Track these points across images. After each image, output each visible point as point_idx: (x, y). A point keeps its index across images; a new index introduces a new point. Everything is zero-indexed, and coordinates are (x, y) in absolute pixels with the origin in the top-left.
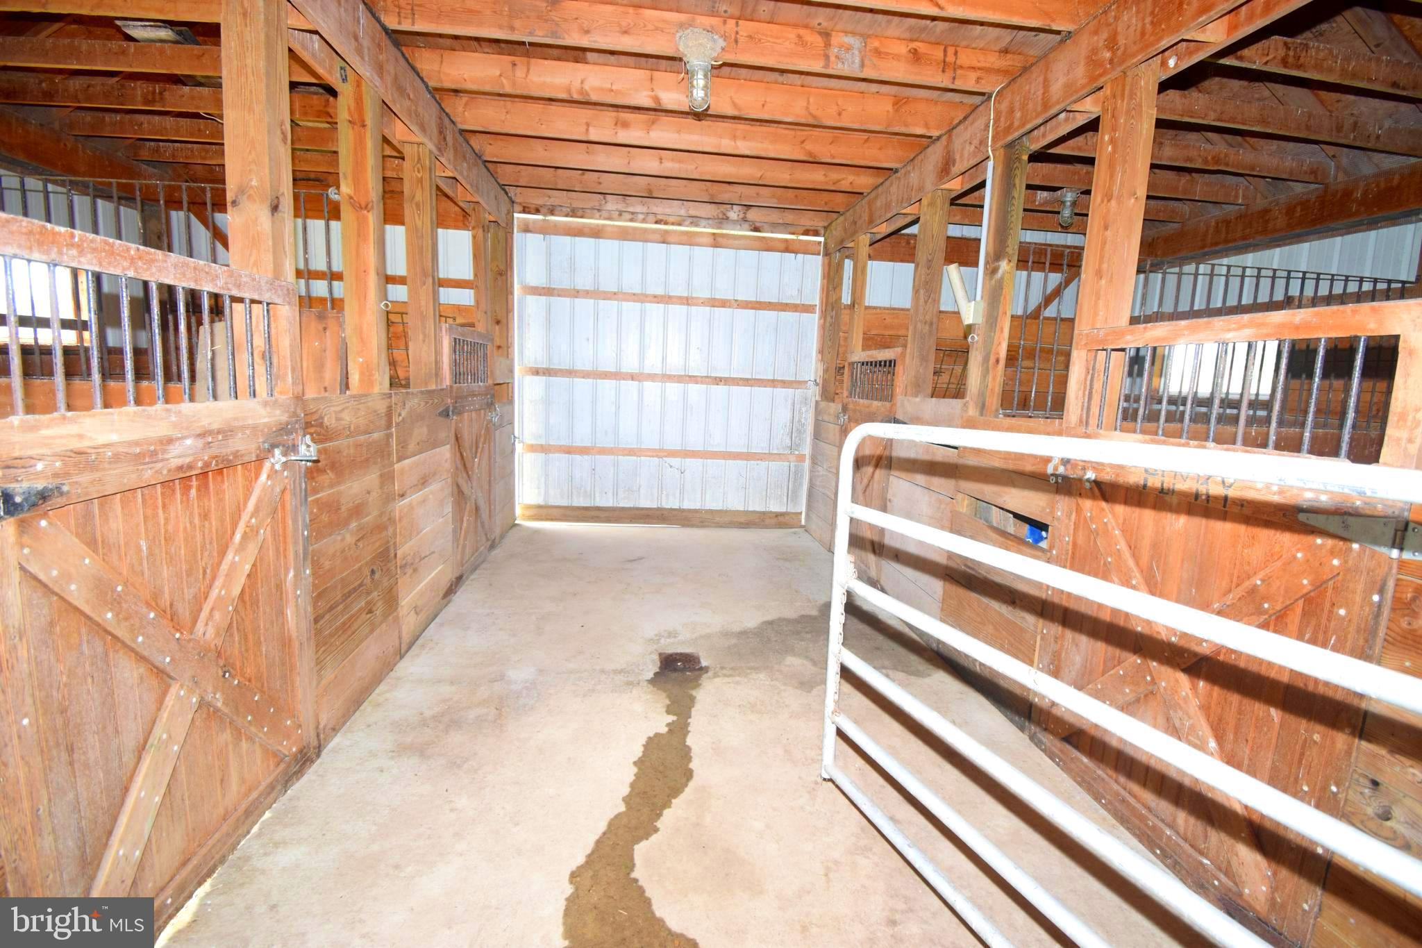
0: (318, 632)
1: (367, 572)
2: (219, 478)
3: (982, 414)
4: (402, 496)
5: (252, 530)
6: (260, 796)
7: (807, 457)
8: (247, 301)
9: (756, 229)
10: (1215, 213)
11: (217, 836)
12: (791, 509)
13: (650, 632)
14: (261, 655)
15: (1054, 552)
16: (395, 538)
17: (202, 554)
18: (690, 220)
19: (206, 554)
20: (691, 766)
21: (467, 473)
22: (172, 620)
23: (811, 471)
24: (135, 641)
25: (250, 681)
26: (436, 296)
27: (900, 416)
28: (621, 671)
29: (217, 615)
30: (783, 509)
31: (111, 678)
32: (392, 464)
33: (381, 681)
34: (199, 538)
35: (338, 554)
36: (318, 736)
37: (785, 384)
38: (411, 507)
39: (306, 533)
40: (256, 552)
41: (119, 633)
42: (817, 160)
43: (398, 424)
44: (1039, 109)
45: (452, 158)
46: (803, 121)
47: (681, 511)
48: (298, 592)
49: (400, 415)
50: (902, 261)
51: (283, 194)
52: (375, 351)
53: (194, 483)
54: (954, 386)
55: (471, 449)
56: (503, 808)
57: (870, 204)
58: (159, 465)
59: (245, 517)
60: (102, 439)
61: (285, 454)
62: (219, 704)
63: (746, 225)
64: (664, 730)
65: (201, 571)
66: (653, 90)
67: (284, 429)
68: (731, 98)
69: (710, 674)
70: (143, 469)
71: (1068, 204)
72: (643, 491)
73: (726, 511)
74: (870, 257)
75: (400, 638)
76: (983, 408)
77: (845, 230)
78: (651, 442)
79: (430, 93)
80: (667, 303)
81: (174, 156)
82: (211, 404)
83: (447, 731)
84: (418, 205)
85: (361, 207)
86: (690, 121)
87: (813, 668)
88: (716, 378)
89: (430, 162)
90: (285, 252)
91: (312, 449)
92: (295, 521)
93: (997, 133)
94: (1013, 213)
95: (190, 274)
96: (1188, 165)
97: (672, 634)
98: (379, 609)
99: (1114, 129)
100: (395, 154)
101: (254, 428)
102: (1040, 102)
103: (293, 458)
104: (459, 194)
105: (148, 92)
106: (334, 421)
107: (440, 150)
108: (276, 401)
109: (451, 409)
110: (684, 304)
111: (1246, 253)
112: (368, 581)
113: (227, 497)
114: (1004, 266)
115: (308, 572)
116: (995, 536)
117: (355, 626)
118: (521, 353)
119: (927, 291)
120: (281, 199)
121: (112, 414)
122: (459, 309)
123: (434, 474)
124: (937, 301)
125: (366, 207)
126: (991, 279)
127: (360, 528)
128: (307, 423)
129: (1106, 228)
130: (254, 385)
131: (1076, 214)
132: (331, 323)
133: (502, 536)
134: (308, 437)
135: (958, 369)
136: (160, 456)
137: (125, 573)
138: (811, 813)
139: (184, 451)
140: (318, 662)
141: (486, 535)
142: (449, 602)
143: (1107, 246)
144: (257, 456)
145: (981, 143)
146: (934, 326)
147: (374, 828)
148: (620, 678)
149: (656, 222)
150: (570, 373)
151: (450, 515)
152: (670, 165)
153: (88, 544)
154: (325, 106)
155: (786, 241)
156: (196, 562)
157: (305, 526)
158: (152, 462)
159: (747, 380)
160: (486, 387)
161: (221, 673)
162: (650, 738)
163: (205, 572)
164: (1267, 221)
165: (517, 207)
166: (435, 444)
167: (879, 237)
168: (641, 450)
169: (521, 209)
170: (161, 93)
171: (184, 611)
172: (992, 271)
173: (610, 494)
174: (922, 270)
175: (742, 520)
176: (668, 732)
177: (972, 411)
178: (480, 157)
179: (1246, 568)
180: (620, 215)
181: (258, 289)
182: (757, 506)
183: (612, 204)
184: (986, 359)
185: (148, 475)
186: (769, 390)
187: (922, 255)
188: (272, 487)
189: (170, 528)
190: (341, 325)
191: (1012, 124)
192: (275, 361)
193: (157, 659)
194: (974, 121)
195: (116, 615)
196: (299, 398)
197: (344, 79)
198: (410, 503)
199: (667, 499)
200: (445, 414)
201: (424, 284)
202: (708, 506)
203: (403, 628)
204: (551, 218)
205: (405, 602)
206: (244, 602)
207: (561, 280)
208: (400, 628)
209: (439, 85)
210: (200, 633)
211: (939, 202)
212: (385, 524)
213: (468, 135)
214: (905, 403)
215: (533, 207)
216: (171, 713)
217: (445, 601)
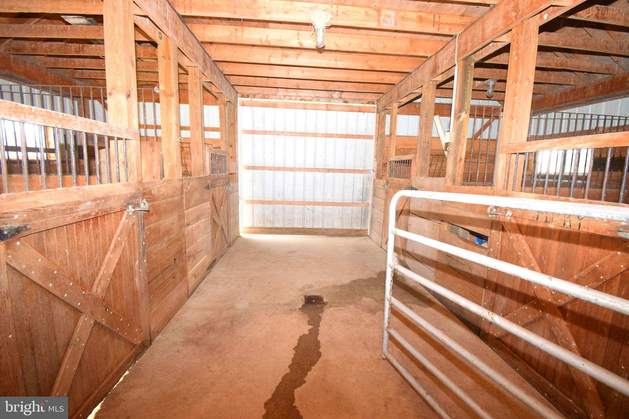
0: (150, 288)
1: (172, 260)
2: (103, 220)
3: (454, 185)
4: (188, 225)
5: (119, 243)
6: (123, 364)
7: (370, 204)
8: (116, 138)
9: (346, 102)
10: (560, 90)
12: (363, 228)
13: (300, 286)
14: (123, 300)
15: (491, 250)
16: (185, 244)
17: (95, 255)
18: (316, 98)
19: (97, 254)
20: (320, 350)
21: (218, 214)
22: (81, 286)
23: (372, 211)
24: (63, 296)
25: (118, 312)
26: (203, 135)
27: (414, 186)
28: (287, 304)
29: (102, 283)
30: (359, 228)
31: (52, 314)
32: (183, 211)
33: (179, 309)
34: (94, 247)
35: (159, 252)
36: (150, 335)
37: (360, 171)
38: (192, 230)
39: (144, 243)
40: (121, 253)
41: (56, 293)
42: (374, 69)
43: (186, 193)
44: (480, 41)
45: (210, 73)
46: (368, 51)
47: (313, 229)
48: (141, 270)
49: (187, 188)
50: (413, 115)
51: (132, 89)
52: (175, 160)
53: (91, 222)
54: (438, 171)
55: (219, 203)
56: (234, 370)
57: (398, 89)
58: (74, 214)
59: (115, 237)
60: (46, 203)
61: (134, 208)
62: (104, 323)
63: (341, 100)
64: (307, 332)
65: (95, 263)
66: (299, 39)
67: (134, 197)
68: (335, 42)
69: (328, 306)
70: (66, 217)
71: (491, 86)
72: (296, 220)
73: (333, 229)
74: (398, 114)
75: (188, 289)
76: (454, 181)
77: (387, 101)
78: (299, 198)
79: (199, 44)
80: (306, 136)
81: (89, 76)
82: (99, 186)
83: (208, 333)
84: (194, 94)
85: (169, 95)
86: (316, 53)
87: (375, 303)
88: (328, 169)
89: (200, 75)
90: (133, 116)
91: (146, 205)
92: (139, 238)
93: (459, 54)
94: (468, 90)
95: (88, 126)
96: (549, 67)
97: (309, 287)
98: (178, 276)
99: (518, 49)
100: (184, 72)
101: (119, 196)
102: (480, 38)
103: (138, 209)
104: (213, 89)
105: (77, 47)
106: (156, 192)
107: (204, 69)
108: (130, 183)
109: (210, 185)
110: (313, 136)
111: (575, 107)
112: (173, 264)
113: (107, 228)
114: (464, 115)
115: (145, 261)
116: (461, 242)
117: (167, 284)
118: (242, 160)
119: (426, 127)
120: (131, 92)
121: (51, 191)
122: (214, 140)
123: (203, 215)
124: (431, 132)
125: (171, 95)
126: (457, 121)
127: (169, 240)
128: (144, 193)
129: (515, 96)
130: (119, 177)
131: (495, 91)
132: (156, 148)
133: (234, 242)
134: (145, 199)
135: (439, 164)
136: (75, 210)
137: (58, 265)
138: (377, 374)
139: (87, 207)
140: (150, 301)
141: (226, 241)
142: (210, 272)
143: (516, 105)
144: (121, 209)
145: (451, 58)
146: (429, 144)
147: (175, 380)
148: (287, 308)
149: (301, 100)
150: (263, 168)
151: (210, 232)
152: (307, 74)
153: (40, 253)
154: (154, 52)
155: (360, 107)
156: (93, 258)
157: (144, 240)
158: (70, 213)
159: (342, 170)
160: (226, 175)
161: (104, 309)
162: (300, 336)
163: (97, 263)
164: (585, 93)
165: (239, 95)
166: (202, 201)
167: (402, 104)
168: (295, 202)
169: (241, 95)
170: (82, 48)
171: (87, 281)
172: (458, 118)
173: (281, 222)
174: (424, 118)
175: (341, 233)
176: (309, 334)
177: (449, 183)
178: (222, 73)
179: (591, 259)
180: (285, 97)
181: (121, 133)
182: (346, 227)
183: (281, 92)
184: (455, 159)
185: (69, 219)
186: (352, 174)
187: (423, 111)
188: (128, 223)
189: (80, 243)
190: (160, 148)
191: (467, 49)
192: (129, 165)
193: (74, 304)
194: (448, 48)
195: (54, 285)
196: (140, 182)
197: (161, 38)
198: (192, 228)
199: (307, 224)
200: (208, 187)
201: (198, 129)
202: (325, 227)
203: (189, 284)
204: (254, 99)
205: (190, 273)
206: (115, 276)
207: (259, 127)
208: (188, 284)
209: (203, 40)
210: (95, 291)
211: (431, 87)
212: (181, 238)
213: (217, 63)
214: (416, 179)
215: (246, 94)
216: (81, 329)
217: (208, 271)
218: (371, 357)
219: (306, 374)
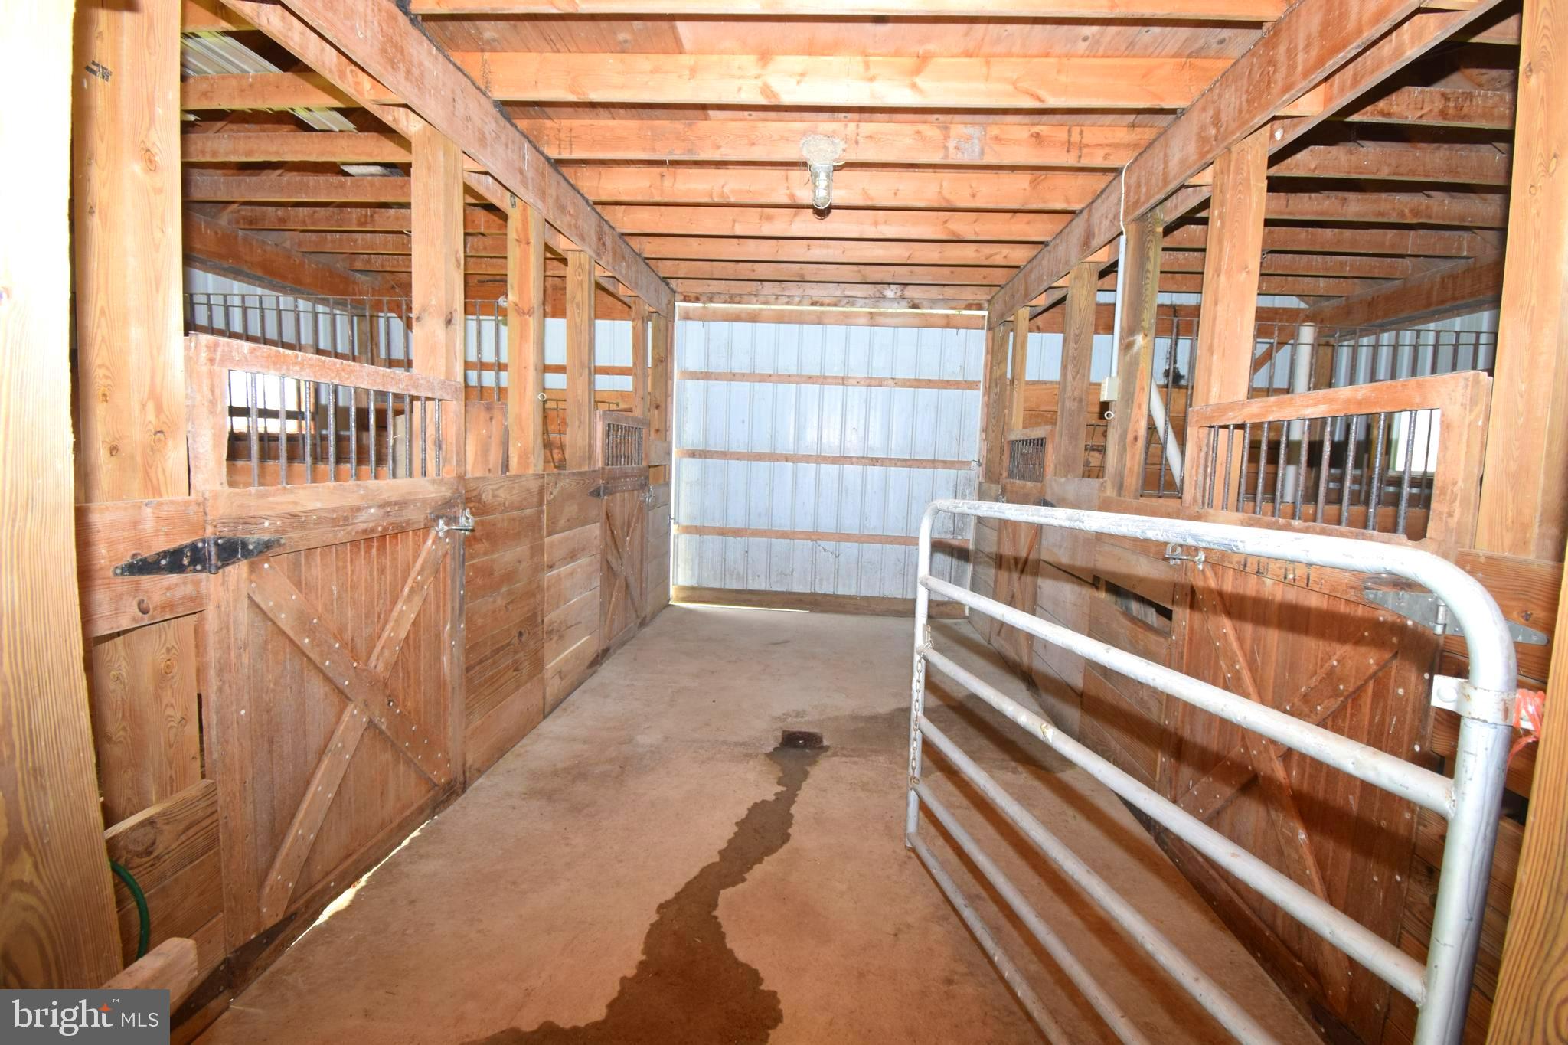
0: (469, 681)
1: (515, 633)
2: (394, 541)
3: (1119, 495)
4: (551, 567)
5: (418, 586)
6: (412, 813)
7: (971, 542)
8: (423, 398)
9: (915, 306)
11: (374, 840)
13: (778, 711)
14: (420, 692)
15: (1174, 638)
16: (543, 605)
17: (378, 601)
18: (846, 301)
19: (381, 602)
20: (790, 831)
21: (618, 550)
22: (352, 651)
24: (324, 664)
25: (409, 712)
26: (591, 383)
27: (1048, 498)
28: (744, 744)
29: (387, 653)
31: (305, 691)
32: (542, 538)
33: (524, 736)
34: (376, 587)
35: (490, 613)
36: (464, 772)
37: (947, 464)
38: (559, 578)
39: (462, 592)
40: (421, 604)
41: (312, 656)
42: (961, 238)
43: (549, 502)
44: (1161, 184)
45: (610, 260)
46: (936, 205)
47: (836, 596)
48: (454, 643)
49: (551, 493)
50: (1053, 332)
51: (456, 310)
52: (532, 437)
53: (375, 544)
55: (622, 528)
57: (1026, 277)
58: (350, 528)
59: (413, 574)
60: (310, 506)
61: (447, 524)
62: (384, 727)
63: (904, 303)
64: (771, 798)
65: (377, 615)
66: (788, 188)
67: (448, 504)
68: (863, 189)
69: (829, 753)
70: (337, 530)
72: (795, 575)
73: (883, 599)
75: (544, 698)
76: (1120, 488)
77: (1006, 304)
78: (804, 524)
79: (590, 207)
80: (822, 384)
81: (382, 266)
82: (393, 482)
83: (573, 781)
84: (578, 305)
85: (524, 313)
88: (872, 459)
89: (590, 265)
90: (455, 357)
91: (470, 520)
92: (453, 581)
93: (1127, 207)
94: (1148, 286)
95: (380, 379)
97: (798, 714)
98: (526, 668)
101: (424, 501)
102: (1162, 175)
103: (455, 527)
104: (621, 291)
105: (362, 215)
106: (490, 497)
107: (598, 254)
108: (443, 479)
109: (602, 489)
110: (838, 384)
112: (515, 641)
113: (400, 557)
114: (1140, 340)
115: (462, 626)
117: (502, 680)
118: (679, 436)
119: (1075, 366)
120: (454, 314)
121: (317, 487)
122: (622, 395)
123: (583, 549)
125: (529, 310)
126: (1125, 355)
127: (510, 593)
128: (467, 498)
130: (425, 467)
132: (497, 413)
133: (654, 616)
134: (468, 510)
136: (351, 521)
137: (320, 610)
138: (896, 883)
139: (370, 517)
140: (468, 707)
141: (636, 612)
142: (594, 672)
144: (425, 524)
145: (1115, 218)
146: (1084, 403)
147: (500, 852)
148: (740, 750)
149: (812, 304)
150: (724, 455)
151: (598, 589)
153: (296, 585)
155: (947, 316)
156: (373, 607)
157: (462, 587)
158: (344, 525)
159: (905, 460)
160: (639, 469)
161: (386, 702)
162: (756, 804)
163: (379, 617)
165: (678, 297)
166: (585, 522)
167: (1039, 310)
168: (794, 532)
169: (682, 298)
170: (372, 216)
171: (361, 645)
172: (1126, 347)
173: (763, 577)
174: (1070, 345)
175: (900, 608)
176: (774, 801)
177: (1110, 492)
178: (639, 255)
179: (1328, 649)
180: (776, 299)
181: (432, 389)
183: (768, 289)
184: (1123, 437)
185: (342, 535)
186: (929, 471)
187: (1069, 329)
188: (436, 551)
189: (355, 578)
190: (505, 415)
191: (1139, 199)
192: (444, 447)
193: (338, 680)
194: (1110, 195)
195: (312, 642)
196: (461, 478)
197: (514, 205)
198: (559, 575)
199: (821, 584)
200: (597, 493)
201: (581, 375)
202: (864, 593)
203: (548, 689)
204: (709, 305)
205: (551, 665)
206: (408, 645)
207: (719, 365)
208: (545, 689)
209: (597, 199)
210: (373, 665)
211: (1086, 275)
212: (534, 591)
213: (627, 238)
214: (1055, 482)
215: (693, 295)
216: (346, 728)
217: (590, 671)
218: (894, 851)
219: (751, 868)
